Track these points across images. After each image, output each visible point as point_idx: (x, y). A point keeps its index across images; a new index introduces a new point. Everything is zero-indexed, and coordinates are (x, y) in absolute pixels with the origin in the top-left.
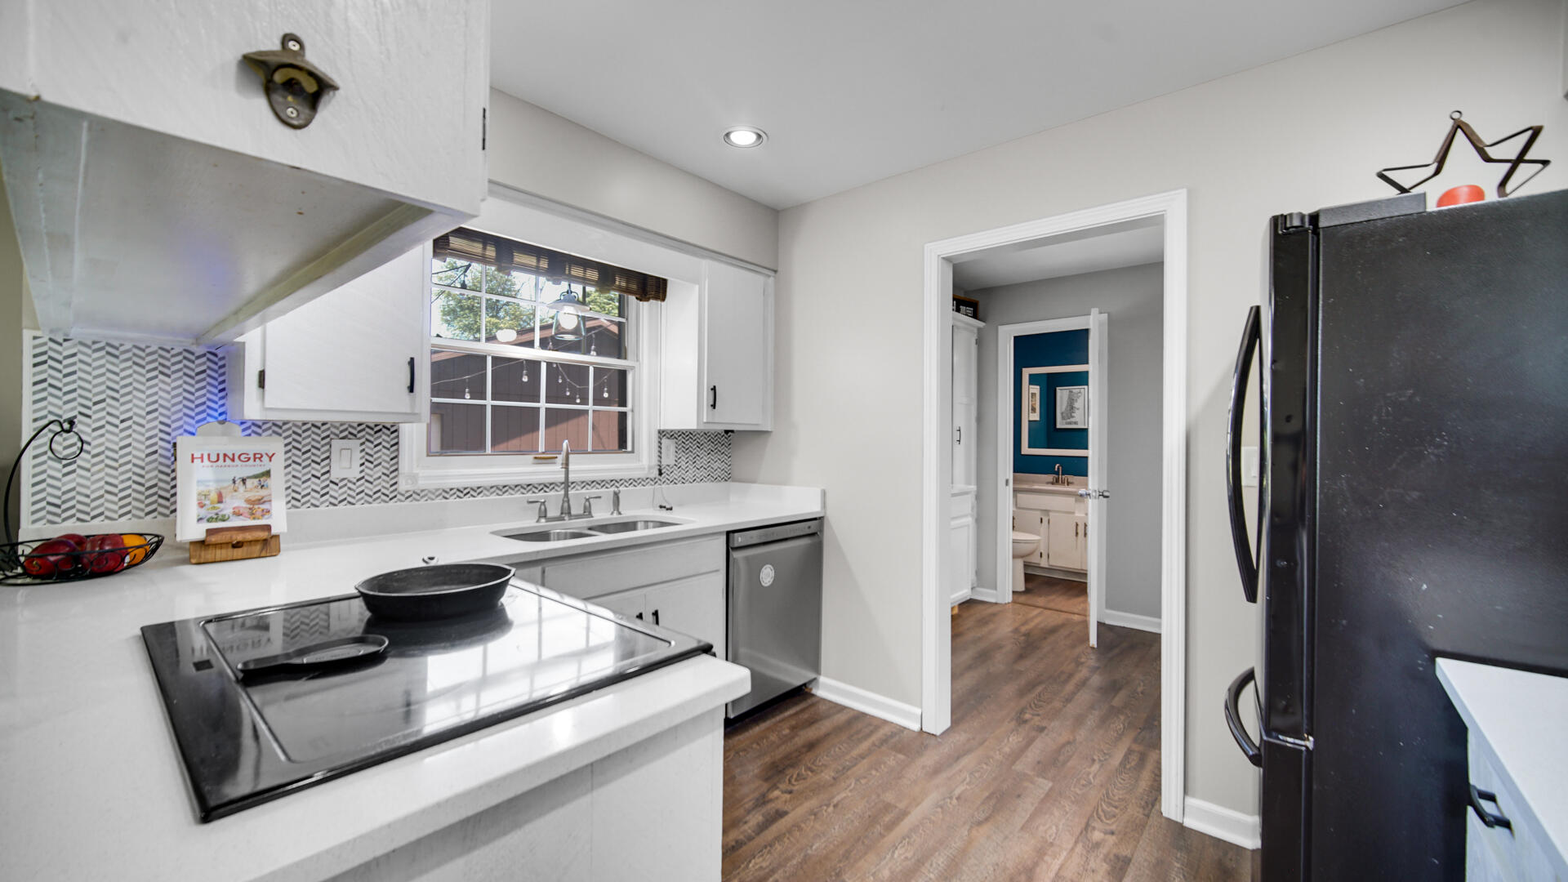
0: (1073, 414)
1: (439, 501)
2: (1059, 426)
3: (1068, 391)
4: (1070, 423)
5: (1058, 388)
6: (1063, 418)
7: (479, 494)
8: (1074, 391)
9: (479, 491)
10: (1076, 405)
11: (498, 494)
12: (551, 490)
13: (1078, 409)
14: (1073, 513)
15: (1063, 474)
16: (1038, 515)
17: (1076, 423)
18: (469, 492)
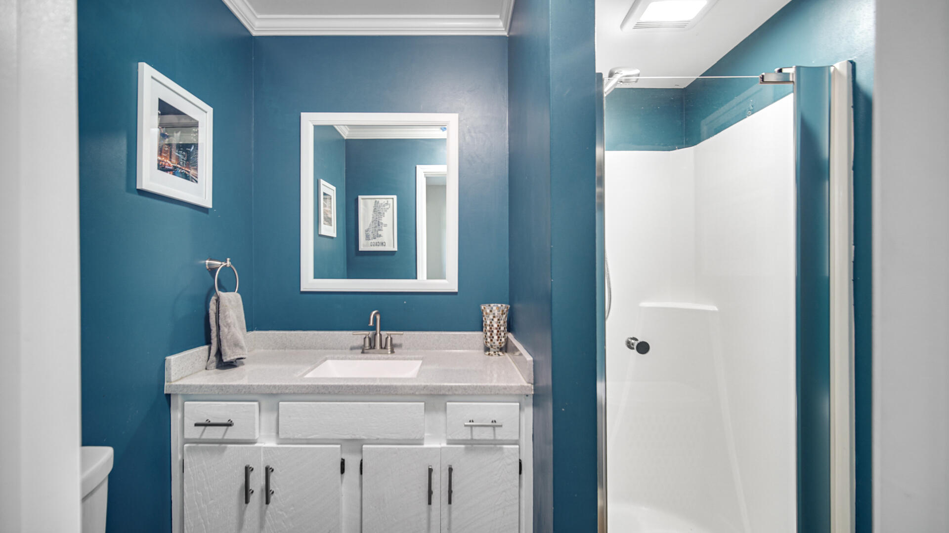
0: (380, 233)
2: (362, 248)
3: (374, 201)
4: (377, 244)
5: (360, 197)
6: (368, 237)
8: (381, 201)
10: (384, 220)
13: (386, 225)
14: (419, 442)
15: (381, 329)
16: (335, 452)
17: (383, 244)
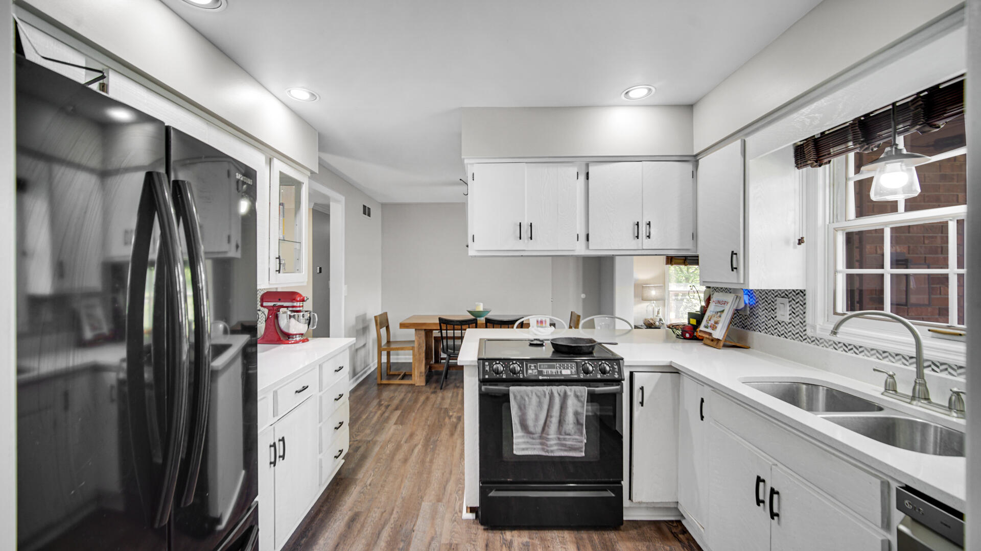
1: (831, 350)
7: (860, 352)
9: (861, 350)
11: (878, 358)
12: (941, 371)
18: (852, 349)
